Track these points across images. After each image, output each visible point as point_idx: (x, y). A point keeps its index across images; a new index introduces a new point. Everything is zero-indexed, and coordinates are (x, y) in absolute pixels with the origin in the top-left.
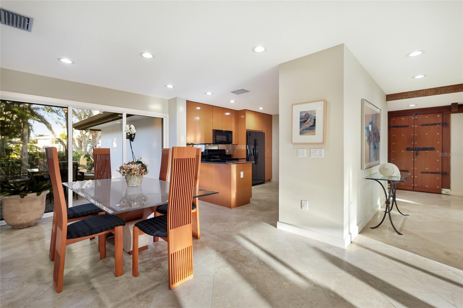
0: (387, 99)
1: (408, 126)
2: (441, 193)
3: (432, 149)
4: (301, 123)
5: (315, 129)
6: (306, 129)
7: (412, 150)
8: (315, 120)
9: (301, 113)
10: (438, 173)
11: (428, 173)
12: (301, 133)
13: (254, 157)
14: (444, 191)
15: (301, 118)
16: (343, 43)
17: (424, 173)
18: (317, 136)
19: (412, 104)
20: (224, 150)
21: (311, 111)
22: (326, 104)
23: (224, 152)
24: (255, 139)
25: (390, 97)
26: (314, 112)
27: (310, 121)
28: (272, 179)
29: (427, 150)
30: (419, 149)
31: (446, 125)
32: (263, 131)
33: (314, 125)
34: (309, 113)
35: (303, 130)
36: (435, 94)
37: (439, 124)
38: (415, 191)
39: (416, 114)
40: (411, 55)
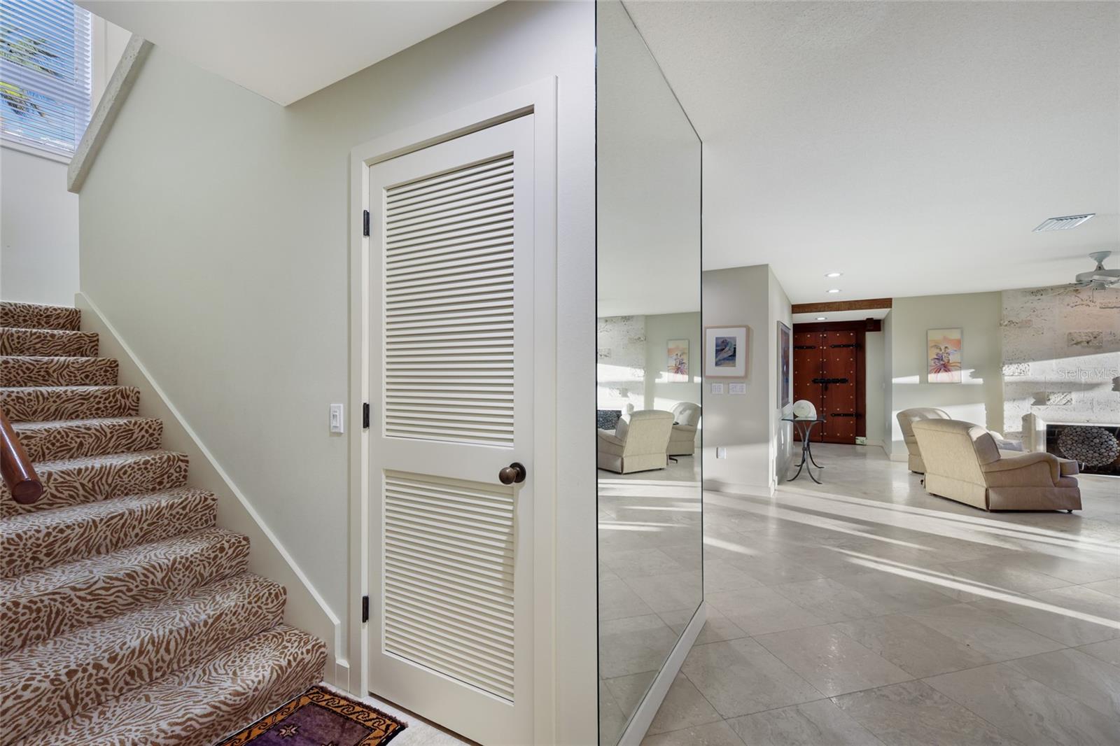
0: (793, 310)
1: (815, 348)
2: (855, 444)
3: (844, 381)
4: (717, 351)
5: (735, 360)
6: (724, 359)
7: (821, 382)
8: (735, 348)
9: (717, 339)
10: (852, 415)
11: (839, 415)
12: (717, 364)
14: (859, 440)
15: (717, 346)
16: (766, 263)
17: (836, 415)
18: (739, 368)
19: (821, 317)
21: (730, 338)
22: (749, 330)
25: (797, 309)
26: (734, 339)
27: (729, 350)
29: (838, 382)
30: (829, 382)
31: (860, 347)
33: (734, 355)
34: (728, 340)
35: (720, 360)
36: (849, 309)
37: (852, 346)
38: (824, 442)
39: (825, 330)
40: (830, 276)
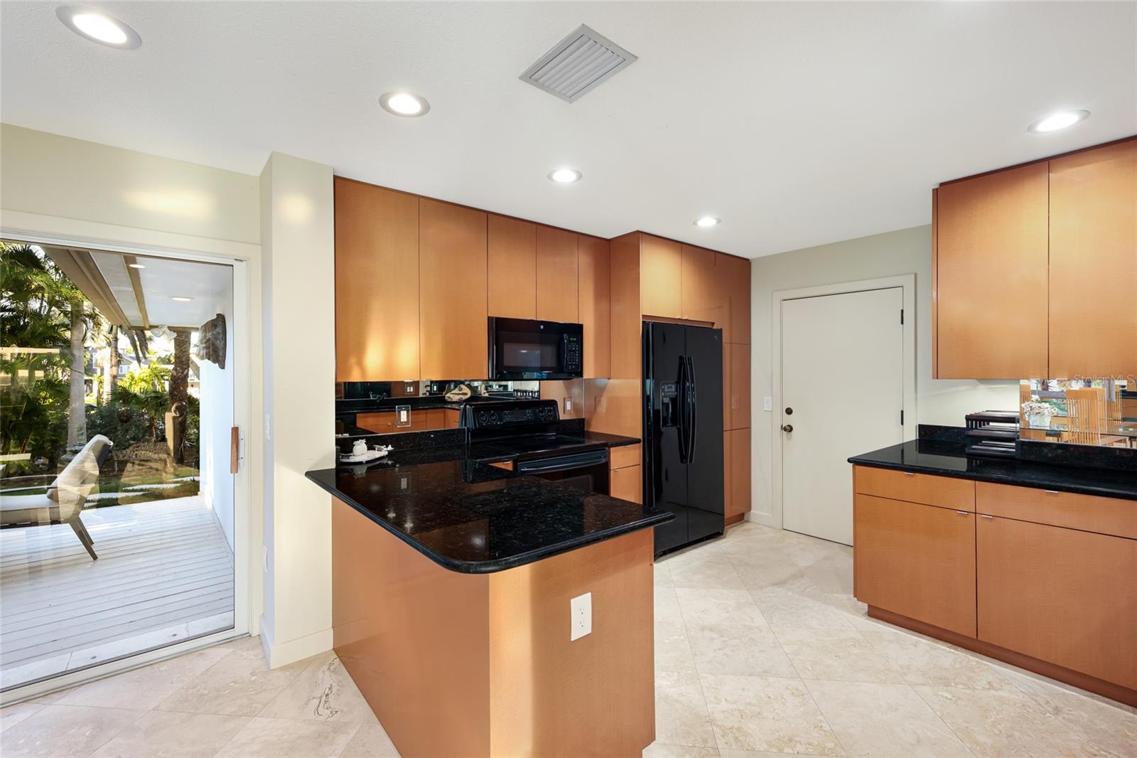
13: (676, 431)
20: (553, 403)
23: (550, 411)
24: (681, 358)
28: (752, 511)
32: (713, 324)
